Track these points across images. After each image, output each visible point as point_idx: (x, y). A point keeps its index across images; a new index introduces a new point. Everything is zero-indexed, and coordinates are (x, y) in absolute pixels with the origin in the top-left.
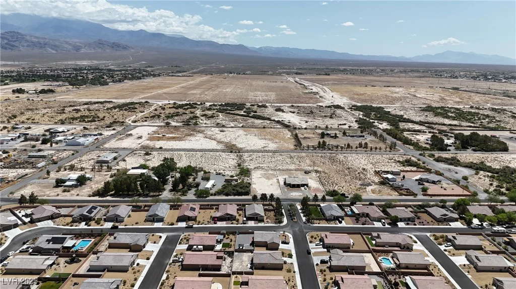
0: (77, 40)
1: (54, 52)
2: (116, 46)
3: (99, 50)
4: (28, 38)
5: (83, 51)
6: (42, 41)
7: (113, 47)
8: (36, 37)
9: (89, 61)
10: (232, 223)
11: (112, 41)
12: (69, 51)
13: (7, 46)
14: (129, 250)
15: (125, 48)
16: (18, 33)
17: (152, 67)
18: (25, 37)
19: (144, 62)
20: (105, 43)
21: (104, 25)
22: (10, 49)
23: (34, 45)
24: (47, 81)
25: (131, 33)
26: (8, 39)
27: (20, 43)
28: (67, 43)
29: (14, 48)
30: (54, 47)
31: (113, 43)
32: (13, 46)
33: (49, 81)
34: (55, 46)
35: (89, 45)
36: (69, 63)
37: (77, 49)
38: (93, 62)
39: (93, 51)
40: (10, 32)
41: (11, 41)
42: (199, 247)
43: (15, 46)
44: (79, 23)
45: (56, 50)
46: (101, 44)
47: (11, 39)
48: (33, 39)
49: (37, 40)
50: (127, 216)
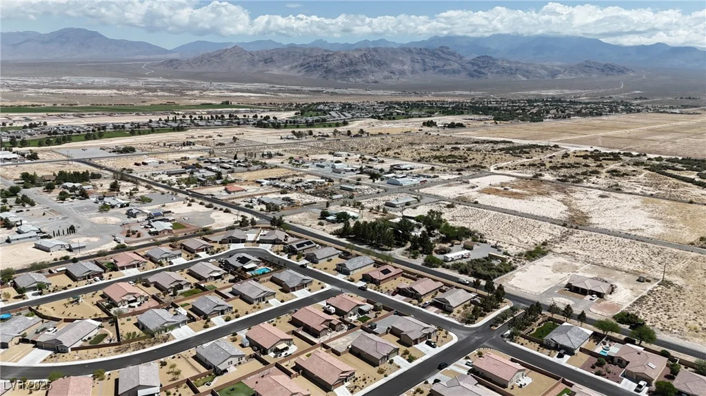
0: (559, 63)
1: (524, 79)
2: (608, 69)
3: (583, 75)
4: (499, 63)
5: (560, 77)
6: (513, 66)
7: (603, 71)
8: (509, 62)
9: (559, 91)
10: (410, 302)
11: (604, 63)
12: (543, 78)
13: (475, 73)
14: (281, 288)
15: (621, 71)
16: (490, 57)
17: (646, 99)
18: (496, 62)
19: (638, 92)
20: (593, 65)
21: (602, 40)
22: (477, 76)
23: (504, 70)
24: (476, 114)
25: (641, 49)
26: (478, 66)
27: (490, 69)
28: (543, 67)
29: (481, 75)
30: (526, 73)
31: (605, 65)
32: (480, 73)
33: (479, 114)
34: (527, 71)
35: (571, 69)
36: (532, 93)
37: (554, 74)
38: (562, 92)
39: (574, 77)
40: (483, 57)
41: (481, 68)
42: (331, 308)
43: (483, 73)
44: (568, 39)
45: (528, 77)
46: (587, 67)
47: (481, 65)
48: (505, 65)
49: (508, 65)
50: (327, 259)
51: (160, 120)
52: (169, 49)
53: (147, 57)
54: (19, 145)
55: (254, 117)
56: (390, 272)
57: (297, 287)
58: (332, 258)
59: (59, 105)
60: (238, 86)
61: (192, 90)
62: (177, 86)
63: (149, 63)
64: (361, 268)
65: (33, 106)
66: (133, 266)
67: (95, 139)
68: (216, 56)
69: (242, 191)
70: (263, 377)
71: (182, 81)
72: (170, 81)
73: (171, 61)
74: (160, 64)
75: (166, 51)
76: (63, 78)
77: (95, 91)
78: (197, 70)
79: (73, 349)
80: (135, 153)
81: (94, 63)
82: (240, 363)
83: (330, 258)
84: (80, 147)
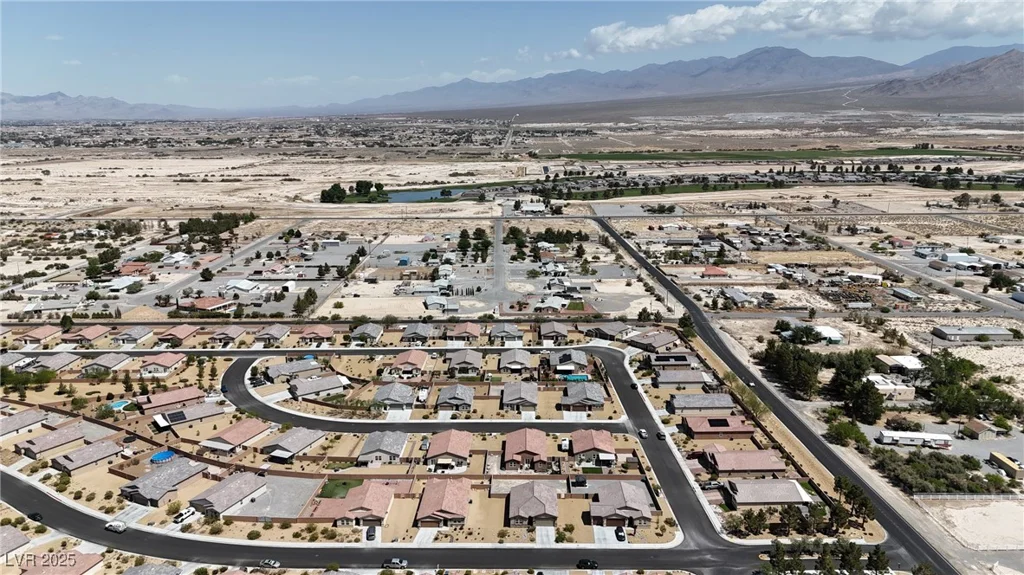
50: (677, 385)
51: (771, 171)
52: (900, 64)
53: (860, 79)
54: (565, 197)
55: (934, 169)
56: (728, 425)
57: (573, 405)
58: (687, 386)
59: (680, 151)
60: (987, 119)
61: (896, 128)
62: (877, 121)
63: (856, 88)
64: (700, 409)
65: (649, 151)
66: (463, 339)
67: (653, 194)
68: (971, 70)
69: (724, 276)
70: (387, 484)
71: (891, 113)
72: (874, 113)
73: (890, 83)
74: (870, 90)
75: (895, 68)
76: (727, 116)
77: (751, 132)
78: (932, 94)
79: (304, 400)
80: (673, 214)
81: (779, 92)
82: (390, 463)
83: (682, 386)
84: (619, 204)
